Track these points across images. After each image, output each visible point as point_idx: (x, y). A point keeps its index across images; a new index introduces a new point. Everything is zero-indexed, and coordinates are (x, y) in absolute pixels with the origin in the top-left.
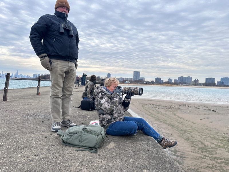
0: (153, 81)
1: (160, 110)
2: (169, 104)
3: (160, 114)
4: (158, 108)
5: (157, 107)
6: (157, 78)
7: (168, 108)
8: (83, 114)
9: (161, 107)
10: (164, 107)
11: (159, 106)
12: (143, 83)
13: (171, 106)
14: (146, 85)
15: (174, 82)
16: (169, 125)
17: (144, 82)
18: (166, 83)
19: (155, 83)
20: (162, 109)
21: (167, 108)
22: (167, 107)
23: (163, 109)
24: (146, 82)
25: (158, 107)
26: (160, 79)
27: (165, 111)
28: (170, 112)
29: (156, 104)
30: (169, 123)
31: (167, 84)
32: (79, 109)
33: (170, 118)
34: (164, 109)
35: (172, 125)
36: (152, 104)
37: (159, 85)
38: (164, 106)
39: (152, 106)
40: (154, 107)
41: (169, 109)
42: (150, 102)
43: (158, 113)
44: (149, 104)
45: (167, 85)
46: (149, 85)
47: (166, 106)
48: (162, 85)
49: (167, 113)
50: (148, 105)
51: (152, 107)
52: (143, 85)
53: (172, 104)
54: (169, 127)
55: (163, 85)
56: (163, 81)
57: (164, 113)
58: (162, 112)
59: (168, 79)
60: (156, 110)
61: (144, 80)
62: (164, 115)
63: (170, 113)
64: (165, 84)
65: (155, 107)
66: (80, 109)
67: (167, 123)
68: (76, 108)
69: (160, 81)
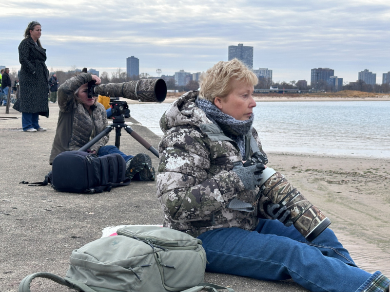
0: (304, 82)
1: (334, 188)
2: (366, 166)
3: (337, 203)
4: (330, 182)
5: (323, 179)
6: (320, 69)
7: (364, 180)
8: (68, 207)
9: (340, 178)
10: (350, 178)
11: (332, 173)
12: (267, 90)
13: (374, 172)
14: (278, 99)
15: (383, 84)
16: (371, 240)
17: (271, 88)
18: (351, 87)
19: (309, 88)
20: (344, 186)
21: (361, 179)
22: (362, 176)
23: (346, 183)
24: (276, 86)
25: (328, 178)
26: (331, 72)
27: (353, 189)
28: (373, 193)
29: (318, 168)
30: (370, 233)
31: (356, 93)
32: (45, 191)
33: (375, 214)
34: (350, 185)
35: (381, 241)
36: (304, 168)
37: (328, 96)
38: (348, 174)
39: (306, 174)
40: (313, 177)
41: (370, 184)
42: (296, 162)
43: (329, 201)
44: (294, 168)
45: (355, 96)
46: (291, 99)
47: (358, 172)
48: (337, 96)
49: (363, 198)
50: (292, 172)
51: (305, 180)
52: (268, 98)
53: (377, 166)
54: (373, 246)
55: (341, 96)
56: (341, 80)
57: (352, 197)
58: (343, 194)
59: (360, 74)
60: (320, 189)
61: (270, 79)
62: (352, 206)
63: (371, 196)
64: (349, 92)
65: (317, 179)
66: (49, 188)
67: (363, 235)
68: (34, 188)
69: (329, 83)
